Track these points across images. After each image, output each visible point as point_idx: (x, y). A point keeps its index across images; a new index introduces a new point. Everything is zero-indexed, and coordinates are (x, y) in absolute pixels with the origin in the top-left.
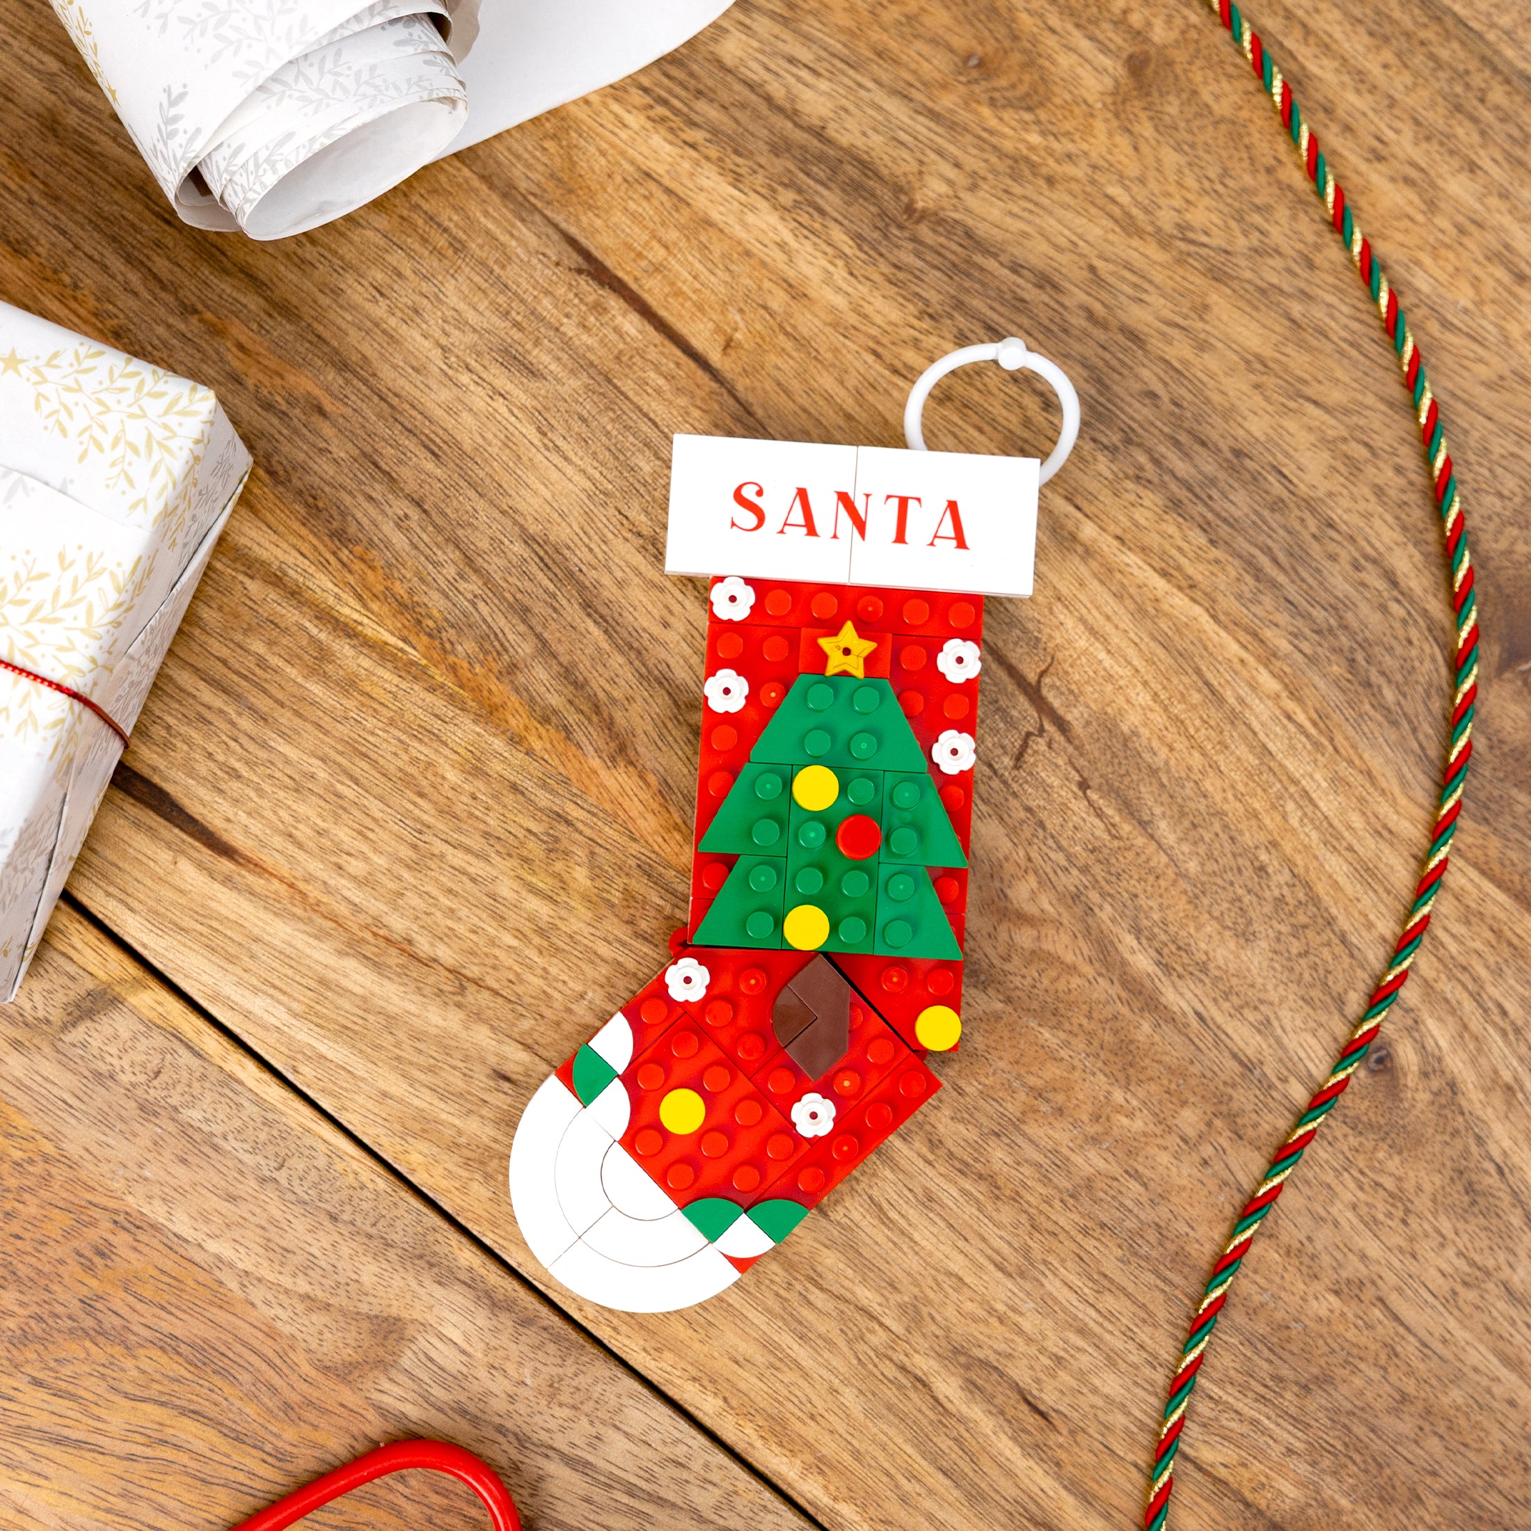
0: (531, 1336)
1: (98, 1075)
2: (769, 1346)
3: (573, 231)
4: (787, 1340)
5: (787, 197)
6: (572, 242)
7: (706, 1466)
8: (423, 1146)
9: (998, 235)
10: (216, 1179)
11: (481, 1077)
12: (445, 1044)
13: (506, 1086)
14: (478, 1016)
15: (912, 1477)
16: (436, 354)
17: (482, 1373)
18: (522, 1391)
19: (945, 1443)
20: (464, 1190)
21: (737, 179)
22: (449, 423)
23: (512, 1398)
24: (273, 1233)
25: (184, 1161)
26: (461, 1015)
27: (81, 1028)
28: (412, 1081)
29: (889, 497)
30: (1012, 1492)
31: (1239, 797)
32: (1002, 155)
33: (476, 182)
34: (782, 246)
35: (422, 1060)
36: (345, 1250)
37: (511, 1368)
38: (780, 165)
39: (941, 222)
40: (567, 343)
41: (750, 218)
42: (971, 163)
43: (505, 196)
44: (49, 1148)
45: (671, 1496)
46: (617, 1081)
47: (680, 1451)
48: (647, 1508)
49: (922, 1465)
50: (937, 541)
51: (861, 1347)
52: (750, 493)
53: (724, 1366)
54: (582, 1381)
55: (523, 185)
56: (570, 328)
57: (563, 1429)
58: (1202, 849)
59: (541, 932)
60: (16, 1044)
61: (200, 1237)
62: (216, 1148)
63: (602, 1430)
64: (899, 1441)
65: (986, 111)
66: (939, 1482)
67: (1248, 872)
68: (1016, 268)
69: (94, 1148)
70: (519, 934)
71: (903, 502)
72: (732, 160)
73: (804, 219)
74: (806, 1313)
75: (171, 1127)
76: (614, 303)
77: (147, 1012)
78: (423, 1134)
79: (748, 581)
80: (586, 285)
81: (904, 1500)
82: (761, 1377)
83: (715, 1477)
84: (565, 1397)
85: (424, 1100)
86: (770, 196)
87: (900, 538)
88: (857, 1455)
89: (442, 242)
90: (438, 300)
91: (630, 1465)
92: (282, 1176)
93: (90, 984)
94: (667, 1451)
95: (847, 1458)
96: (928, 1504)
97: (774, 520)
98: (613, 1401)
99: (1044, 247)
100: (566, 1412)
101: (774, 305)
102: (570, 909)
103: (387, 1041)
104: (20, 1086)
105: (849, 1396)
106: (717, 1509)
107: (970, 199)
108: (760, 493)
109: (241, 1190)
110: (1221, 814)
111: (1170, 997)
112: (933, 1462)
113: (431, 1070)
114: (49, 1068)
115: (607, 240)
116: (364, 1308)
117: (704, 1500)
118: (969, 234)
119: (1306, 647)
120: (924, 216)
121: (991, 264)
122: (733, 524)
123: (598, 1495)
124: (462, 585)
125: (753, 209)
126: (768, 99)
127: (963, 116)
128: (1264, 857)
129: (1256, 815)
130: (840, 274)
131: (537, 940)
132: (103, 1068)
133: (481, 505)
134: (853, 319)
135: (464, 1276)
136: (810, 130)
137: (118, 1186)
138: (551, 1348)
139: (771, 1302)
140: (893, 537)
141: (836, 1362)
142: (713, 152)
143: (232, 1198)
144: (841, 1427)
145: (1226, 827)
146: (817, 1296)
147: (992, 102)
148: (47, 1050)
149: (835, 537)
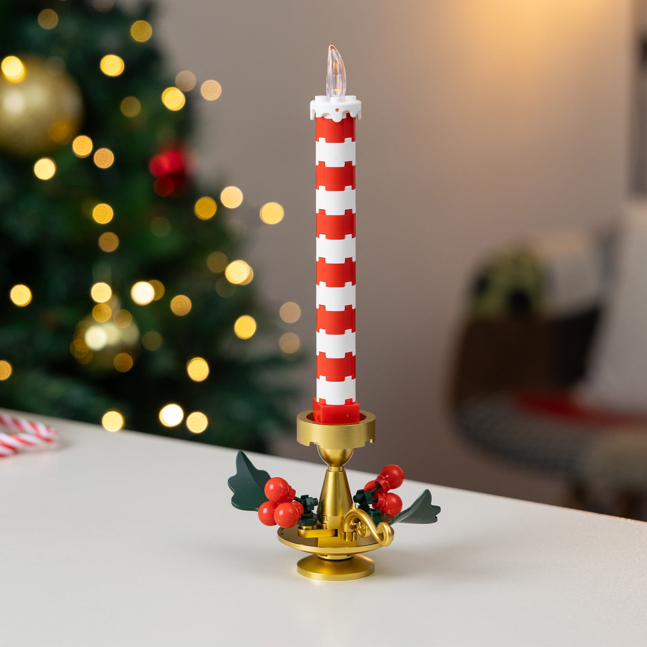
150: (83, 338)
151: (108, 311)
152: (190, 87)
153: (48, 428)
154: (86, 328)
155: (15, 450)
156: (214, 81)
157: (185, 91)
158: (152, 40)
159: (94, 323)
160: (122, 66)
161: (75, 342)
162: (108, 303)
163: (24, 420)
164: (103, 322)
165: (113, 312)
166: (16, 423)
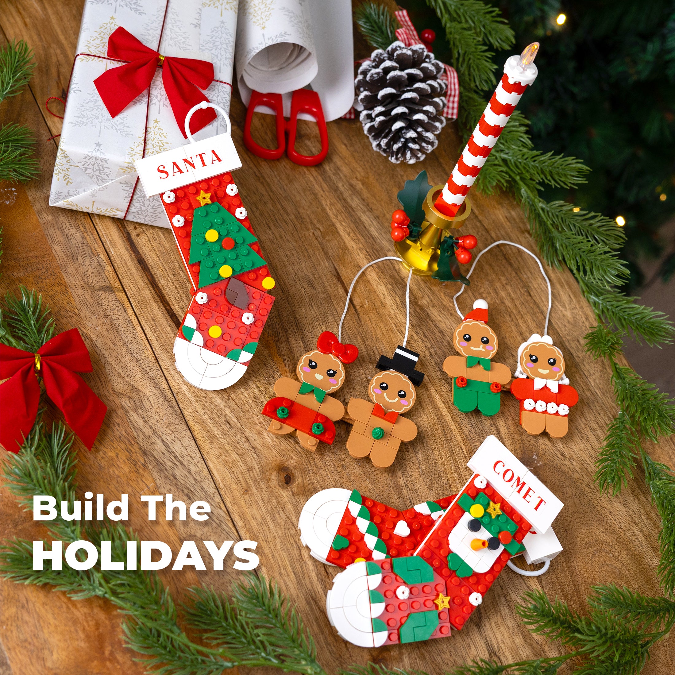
0: (171, 410)
1: (98, 303)
2: (264, 519)
3: (337, 268)
4: (268, 519)
5: (390, 287)
6: (336, 269)
7: (198, 462)
8: (200, 427)
9: (435, 318)
10: (113, 338)
11: (223, 419)
12: (218, 408)
13: (228, 425)
14: (229, 407)
15: (285, 569)
16: (293, 274)
17: (154, 412)
18: (161, 421)
19: (298, 566)
20: (204, 442)
21: (380, 278)
22: (289, 287)
23: (158, 421)
24: (120, 356)
25: (107, 330)
26: (225, 404)
27: (100, 292)
28: (205, 412)
29: (196, 156)
30: (310, 587)
31: (442, 458)
32: (442, 304)
33: (320, 248)
34: (384, 295)
35: (210, 409)
36: (135, 369)
37: (161, 415)
38: (390, 280)
39: (423, 309)
40: (325, 287)
41: (379, 286)
42: (434, 302)
43: (325, 254)
44: (76, 311)
45: (185, 464)
47: (194, 455)
48: (178, 463)
49: (289, 569)
50: (213, 162)
51: (287, 531)
52: (161, 168)
53: (249, 517)
54: (177, 427)
55: (330, 254)
56: (327, 285)
57: (166, 435)
58: (427, 465)
59: (255, 397)
60: (83, 287)
61: (101, 348)
62: (117, 332)
63: (176, 440)
64: (286, 559)
65: (442, 294)
66: (292, 575)
67: (437, 476)
68: (436, 326)
69: (87, 317)
70: (249, 395)
71: (201, 156)
72: (380, 273)
73: (391, 292)
74: (277, 515)
75: (109, 322)
76: (339, 285)
77: (118, 297)
78: (201, 424)
79: (171, 191)
80: (335, 279)
81: (280, 574)
82: (258, 524)
83: (199, 465)
84: (171, 428)
85: (206, 417)
86: (386, 285)
87: (204, 165)
88: (273, 556)
89: (306, 254)
90: (300, 264)
91: (179, 452)
92: (130, 346)
93: (108, 284)
94: (190, 453)
95: (270, 556)
96: (286, 578)
97: (171, 173)
98: (183, 435)
99: (444, 326)
100: (170, 431)
101: (376, 305)
102: (265, 396)
103: (204, 400)
104: (78, 296)
105: (278, 541)
106: (196, 473)
107: (431, 308)
108: (164, 167)
109: (118, 343)
110: (435, 460)
111: (405, 492)
112: (293, 569)
113: (211, 412)
114: (88, 296)
115: (344, 273)
116: (132, 383)
117: (193, 469)
118: (428, 314)
119: (471, 435)
120: (419, 306)
121: (430, 322)
122: (161, 178)
123: (167, 454)
124: (275, 319)
125: (381, 285)
126: (394, 267)
127: (437, 293)
128: (442, 474)
129: (444, 464)
130: (394, 307)
131: (253, 398)
132: (100, 302)
133: (288, 306)
134: (393, 316)
135: (162, 389)
136: (401, 277)
137: (88, 328)
138: (174, 415)
139: (269, 509)
141: (279, 531)
142: (377, 270)
143: (114, 344)
144: (272, 546)
145: (435, 463)
146: (282, 514)
147: (445, 294)
148: (89, 292)
149: (188, 171)
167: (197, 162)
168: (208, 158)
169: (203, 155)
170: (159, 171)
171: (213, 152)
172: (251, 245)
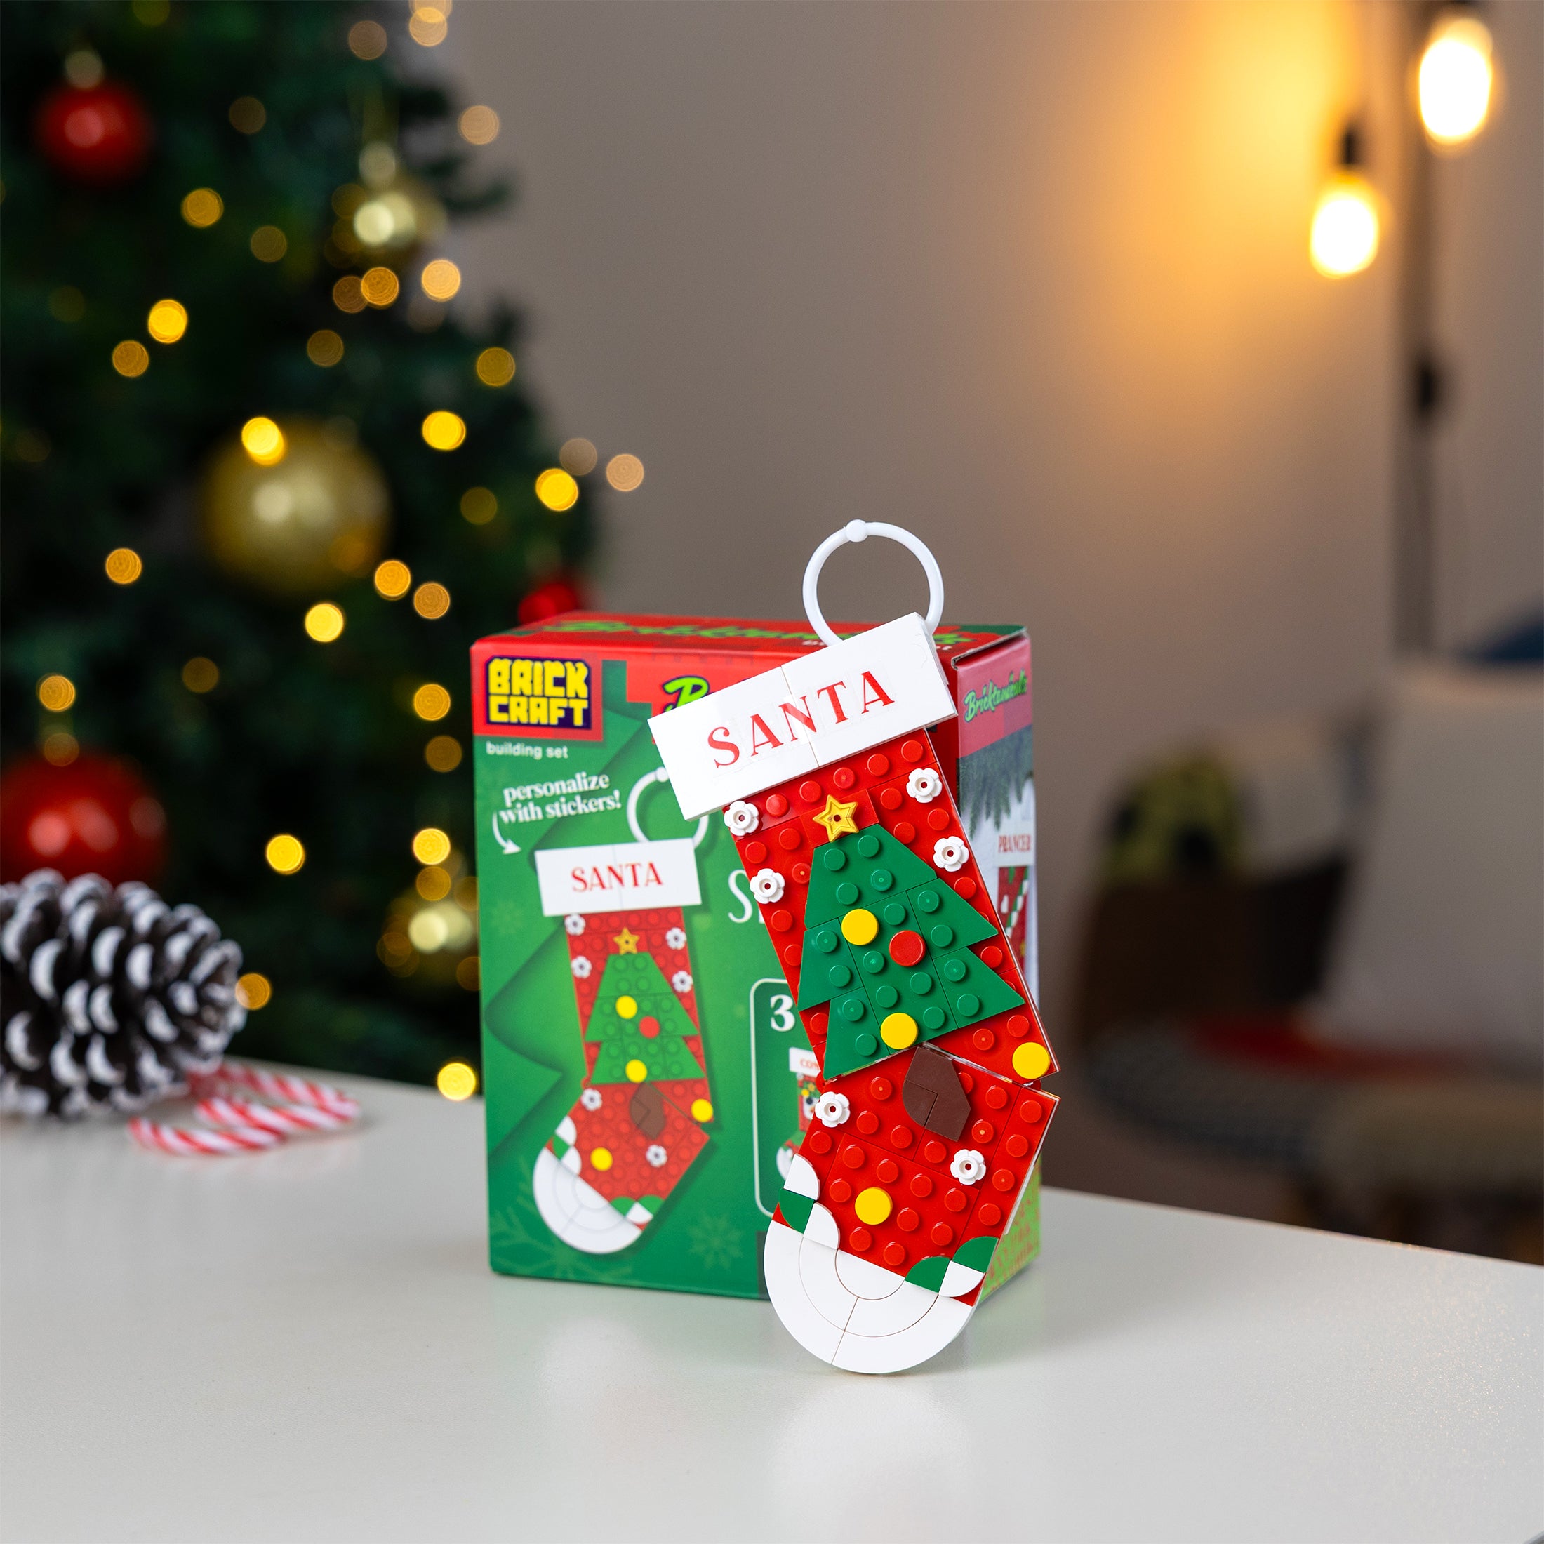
29: (819, 692)
46: (816, 1206)
50: (868, 707)
52: (719, 736)
71: (831, 691)
79: (747, 800)
87: (841, 717)
97: (746, 749)
108: (727, 733)
122: (718, 764)
140: (835, 719)
149: (794, 739)
150: (405, 933)
151: (445, 879)
152: (587, 468)
153: (341, 1097)
154: (409, 916)
155: (281, 1137)
156: (631, 457)
157: (577, 475)
158: (514, 384)
159: (424, 905)
160: (463, 430)
161: (385, 937)
162: (443, 865)
163: (297, 1083)
164: (437, 900)
165: (454, 880)
166: (252, 1081)
167: (822, 710)
168: (851, 698)
169: (838, 689)
170: (714, 743)
171: (868, 676)
172: (975, 948)
